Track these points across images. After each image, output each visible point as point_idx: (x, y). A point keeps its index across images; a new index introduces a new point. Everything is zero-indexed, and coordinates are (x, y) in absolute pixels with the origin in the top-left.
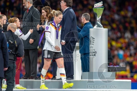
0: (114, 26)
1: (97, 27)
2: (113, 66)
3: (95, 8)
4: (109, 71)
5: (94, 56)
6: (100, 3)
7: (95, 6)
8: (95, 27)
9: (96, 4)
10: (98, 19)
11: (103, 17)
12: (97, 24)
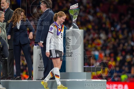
0: (90, 27)
1: (73, 28)
2: (89, 67)
3: (71, 9)
4: (85, 71)
5: (70, 57)
6: (76, 5)
7: (71, 8)
8: (71, 28)
9: (72, 6)
10: (73, 21)
11: (79, 18)
12: (73, 25)
